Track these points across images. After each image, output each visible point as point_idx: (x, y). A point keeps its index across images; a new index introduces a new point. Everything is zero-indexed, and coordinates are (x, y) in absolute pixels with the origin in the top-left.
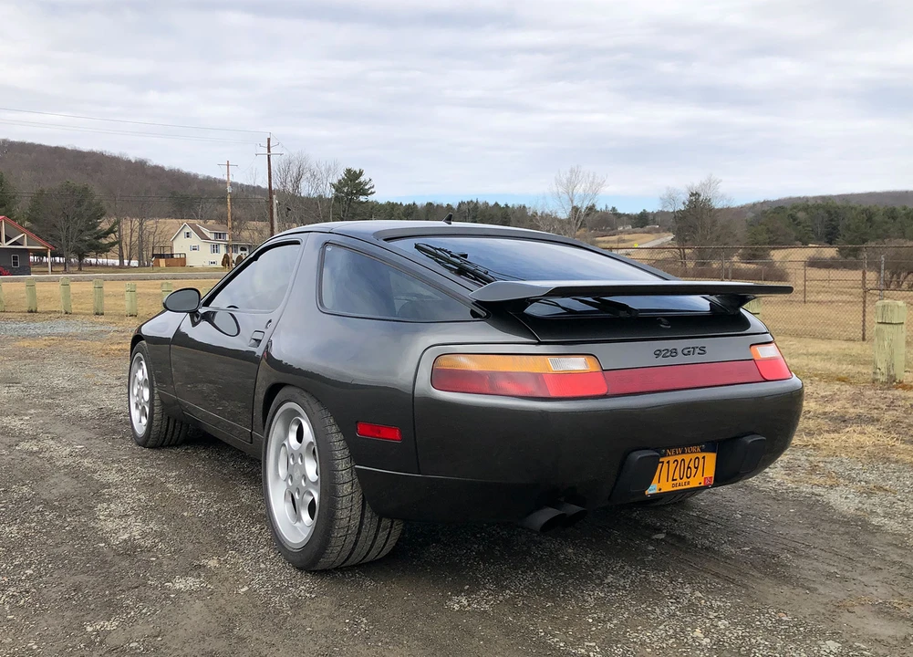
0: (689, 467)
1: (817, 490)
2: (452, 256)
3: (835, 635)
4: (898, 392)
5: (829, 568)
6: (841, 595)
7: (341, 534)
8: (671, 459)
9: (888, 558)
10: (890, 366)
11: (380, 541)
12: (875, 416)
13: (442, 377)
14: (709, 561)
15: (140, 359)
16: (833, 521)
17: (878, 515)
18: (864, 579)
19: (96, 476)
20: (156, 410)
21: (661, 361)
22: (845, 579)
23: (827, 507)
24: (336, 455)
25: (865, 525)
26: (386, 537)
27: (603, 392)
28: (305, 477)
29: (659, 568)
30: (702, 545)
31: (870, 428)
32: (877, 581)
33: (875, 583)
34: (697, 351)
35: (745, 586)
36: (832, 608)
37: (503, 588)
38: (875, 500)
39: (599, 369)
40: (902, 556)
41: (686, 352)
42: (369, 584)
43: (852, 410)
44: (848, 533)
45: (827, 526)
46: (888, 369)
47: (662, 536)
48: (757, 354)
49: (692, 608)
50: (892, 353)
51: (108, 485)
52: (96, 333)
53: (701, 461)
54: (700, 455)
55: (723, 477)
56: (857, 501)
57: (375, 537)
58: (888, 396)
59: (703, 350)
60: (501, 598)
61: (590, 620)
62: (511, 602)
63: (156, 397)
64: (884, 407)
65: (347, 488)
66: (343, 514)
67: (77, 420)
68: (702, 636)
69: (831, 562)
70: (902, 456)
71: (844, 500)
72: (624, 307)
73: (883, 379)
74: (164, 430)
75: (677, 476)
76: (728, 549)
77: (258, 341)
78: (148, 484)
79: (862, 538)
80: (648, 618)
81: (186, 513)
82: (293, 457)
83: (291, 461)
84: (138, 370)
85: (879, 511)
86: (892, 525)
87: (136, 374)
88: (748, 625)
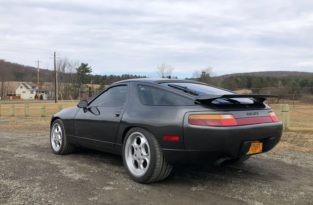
0: (256, 147)
1: (279, 159)
2: (183, 87)
3: (302, 191)
4: (289, 133)
6: (299, 183)
7: (157, 170)
8: (252, 144)
9: (306, 174)
10: (286, 125)
12: (285, 139)
13: (191, 121)
14: (258, 176)
15: (56, 126)
16: (287, 166)
18: (303, 178)
19: (51, 163)
20: (65, 141)
21: (248, 116)
22: (298, 179)
23: (283, 162)
24: (155, 146)
25: (297, 167)
26: (168, 172)
27: (236, 124)
28: (142, 155)
29: (245, 178)
30: (254, 173)
32: (306, 179)
34: (256, 114)
36: (298, 185)
38: (296, 160)
39: (234, 118)
41: (254, 114)
44: (293, 168)
47: (241, 171)
48: (271, 115)
49: (260, 187)
50: (286, 120)
51: (58, 165)
52: (4, 122)
53: (259, 145)
54: (259, 143)
55: (264, 150)
56: (291, 161)
57: (165, 172)
58: (287, 134)
59: (258, 113)
60: (205, 187)
61: (234, 191)
62: (208, 188)
65: (159, 156)
66: (158, 164)
68: (267, 192)
70: (298, 149)
71: (287, 161)
72: (236, 101)
73: (284, 129)
74: (67, 149)
75: (253, 149)
76: (262, 173)
77: (118, 116)
78: (71, 165)
79: (297, 169)
80: (250, 189)
81: (91, 171)
82: (136, 149)
83: (135, 150)
84: (55, 129)
85: (298, 163)
86: (303, 166)
87: (55, 130)
88: (278, 190)
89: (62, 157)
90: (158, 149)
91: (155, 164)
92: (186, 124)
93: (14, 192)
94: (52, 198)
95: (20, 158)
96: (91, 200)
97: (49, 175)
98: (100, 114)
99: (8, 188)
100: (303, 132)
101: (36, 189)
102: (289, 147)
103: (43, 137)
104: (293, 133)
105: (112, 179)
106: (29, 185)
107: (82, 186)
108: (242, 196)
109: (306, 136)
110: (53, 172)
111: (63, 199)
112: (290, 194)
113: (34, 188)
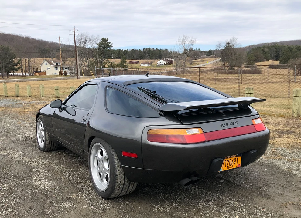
0: (232, 162)
1: (274, 161)
2: (151, 92)
3: (281, 216)
5: (279, 191)
7: (118, 187)
8: (227, 160)
9: (298, 187)
10: (299, 111)
11: (130, 188)
13: (151, 137)
14: (239, 190)
15: (40, 121)
16: (280, 173)
17: (295, 170)
18: (290, 195)
19: (29, 164)
20: (47, 139)
21: (223, 128)
22: (284, 195)
23: (278, 167)
24: (115, 161)
26: (133, 187)
27: (204, 140)
28: (104, 168)
29: (223, 193)
30: (237, 184)
31: (292, 136)
32: (295, 195)
33: (294, 196)
35: (251, 199)
36: (280, 206)
37: (172, 203)
38: (294, 164)
41: (231, 124)
42: (127, 203)
43: (285, 129)
44: (285, 178)
45: (277, 175)
46: (298, 112)
48: (254, 122)
49: (234, 208)
50: (299, 107)
51: (34, 168)
53: (237, 159)
54: (236, 158)
55: (243, 164)
56: (287, 165)
57: (129, 187)
58: (298, 122)
59: (236, 123)
60: (171, 206)
61: (201, 214)
62: (175, 208)
63: (47, 135)
64: (296, 127)
65: (119, 172)
66: (118, 181)
67: (18, 141)
69: (279, 189)
71: (283, 165)
72: (210, 110)
73: (296, 116)
75: (229, 165)
76: (245, 185)
77: (85, 120)
80: (220, 212)
81: (62, 178)
82: (100, 161)
84: (39, 125)
85: (295, 168)
87: (39, 127)
89: (45, 156)
90: (117, 165)
91: (115, 181)
97: (17, 182)
102: (293, 143)
105: (78, 190)
107: (41, 200)
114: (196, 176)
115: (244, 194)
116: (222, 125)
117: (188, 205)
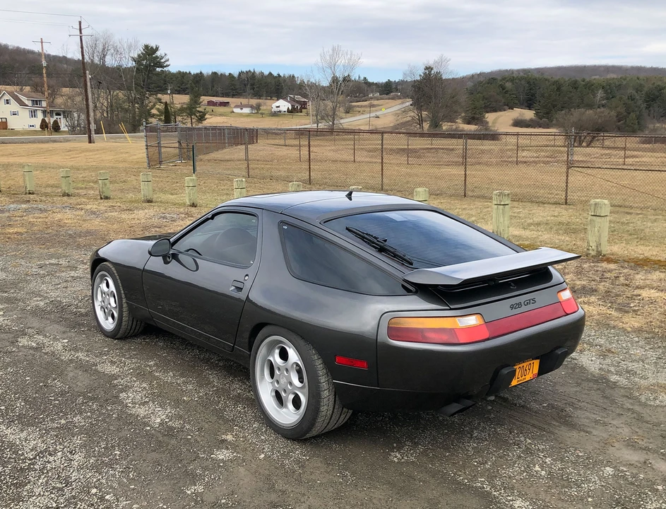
0: (526, 370)
2: (377, 240)
3: (609, 463)
4: (605, 265)
5: (595, 416)
6: (605, 435)
7: (322, 420)
8: (518, 367)
9: (625, 407)
12: (594, 287)
13: (395, 332)
14: (527, 415)
15: (104, 276)
16: (588, 380)
17: (612, 373)
18: (614, 422)
20: (125, 314)
21: (514, 312)
22: (605, 424)
23: (582, 368)
24: (318, 374)
25: (608, 381)
27: (487, 337)
28: (291, 384)
29: (500, 423)
30: (519, 404)
31: (593, 299)
32: (622, 423)
33: (621, 425)
34: (532, 301)
35: (553, 433)
36: (603, 445)
37: (416, 444)
38: (608, 361)
39: (484, 322)
40: (632, 404)
41: (526, 303)
42: (336, 447)
43: (578, 283)
44: (599, 389)
45: (585, 384)
46: (597, 247)
48: (561, 298)
49: (528, 451)
50: (600, 236)
51: (115, 377)
53: (532, 365)
54: (531, 362)
55: (542, 371)
56: (598, 363)
58: (599, 269)
59: (534, 300)
60: (418, 451)
61: (475, 463)
62: (424, 453)
63: (125, 305)
64: (598, 279)
65: (326, 394)
66: (324, 409)
68: (540, 469)
69: (595, 412)
71: (591, 362)
73: (593, 253)
75: (520, 376)
76: (535, 406)
77: (239, 289)
79: (608, 391)
80: (507, 460)
81: (185, 398)
82: (279, 369)
83: (277, 372)
84: (101, 282)
85: (612, 369)
86: (623, 381)
87: (101, 285)
88: (562, 460)
89: (122, 348)
90: (323, 380)
91: (319, 409)
92: (384, 336)
93: (32, 466)
94: (111, 487)
95: (31, 352)
96: (189, 492)
97: (98, 410)
98: (197, 269)
99: (20, 452)
100: (633, 264)
101: (76, 456)
102: (599, 314)
103: (72, 274)
104: (612, 266)
105: (229, 424)
106: (60, 444)
107: (169, 447)
108: (491, 478)
109: (639, 278)
110: (107, 400)
111: (134, 489)
112: (585, 474)
113: (71, 453)
114: (469, 397)
115: (536, 423)
116: (512, 307)
117: (447, 449)
